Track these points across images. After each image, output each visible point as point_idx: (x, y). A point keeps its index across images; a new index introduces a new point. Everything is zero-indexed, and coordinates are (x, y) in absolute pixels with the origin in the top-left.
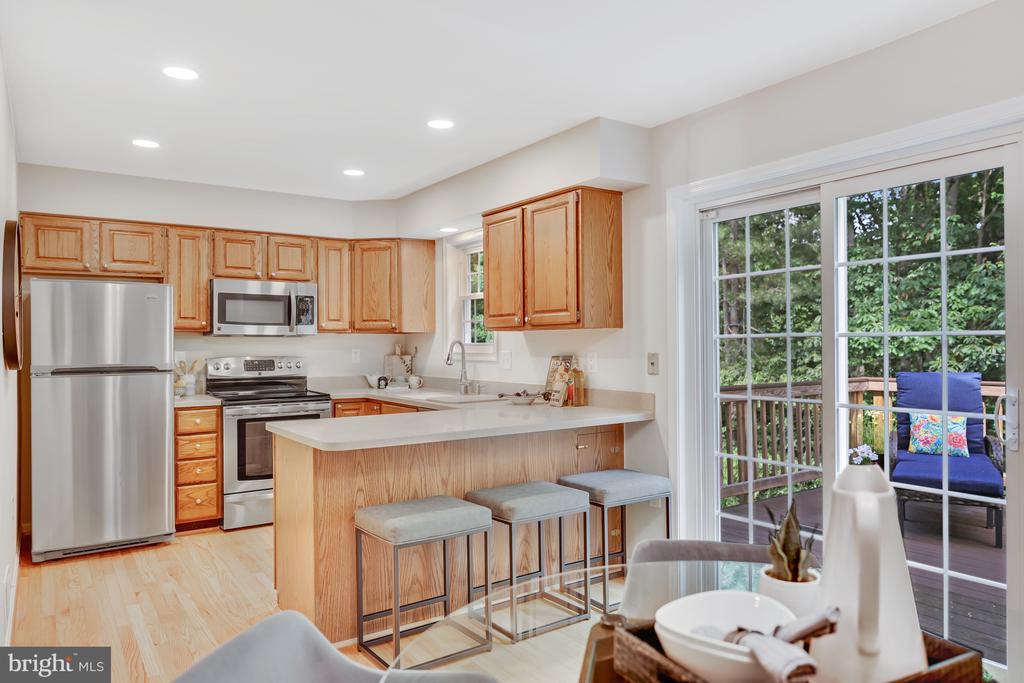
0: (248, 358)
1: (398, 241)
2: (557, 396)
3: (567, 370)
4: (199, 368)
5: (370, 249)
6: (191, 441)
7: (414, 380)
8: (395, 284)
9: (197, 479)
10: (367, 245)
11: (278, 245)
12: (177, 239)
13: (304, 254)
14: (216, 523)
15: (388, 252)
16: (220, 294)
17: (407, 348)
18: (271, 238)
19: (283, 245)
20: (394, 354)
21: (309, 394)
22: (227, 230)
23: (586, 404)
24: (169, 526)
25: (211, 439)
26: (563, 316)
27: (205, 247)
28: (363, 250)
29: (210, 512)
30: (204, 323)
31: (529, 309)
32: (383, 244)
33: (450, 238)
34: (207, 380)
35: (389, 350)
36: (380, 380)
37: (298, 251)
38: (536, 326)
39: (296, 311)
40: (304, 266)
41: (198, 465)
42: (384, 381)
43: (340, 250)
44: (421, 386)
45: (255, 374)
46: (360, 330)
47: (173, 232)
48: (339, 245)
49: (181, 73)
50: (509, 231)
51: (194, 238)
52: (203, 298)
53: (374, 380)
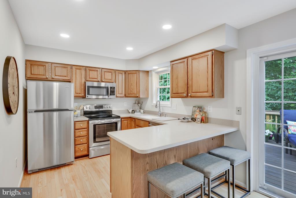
0: (95, 105)
1: (139, 71)
4: (81, 108)
5: (130, 73)
6: (79, 131)
7: (142, 111)
8: (138, 84)
9: (81, 143)
10: (130, 72)
11: (105, 72)
12: (75, 69)
13: (112, 74)
14: (87, 156)
15: (136, 74)
16: (88, 86)
17: (139, 102)
18: (103, 70)
19: (106, 72)
20: (136, 103)
21: (113, 116)
22: (90, 67)
24: (72, 158)
25: (85, 130)
26: (205, 94)
27: (83, 72)
28: (129, 74)
29: (85, 153)
30: (83, 95)
32: (134, 72)
33: (154, 70)
34: (84, 112)
35: (134, 102)
36: (132, 111)
37: (110, 74)
38: (193, 97)
39: (111, 92)
40: (112, 78)
41: (81, 139)
42: (134, 111)
43: (122, 74)
44: (144, 112)
45: (97, 110)
46: (127, 97)
47: (74, 67)
48: (121, 72)
51: (80, 69)
52: (83, 87)
53: (130, 111)
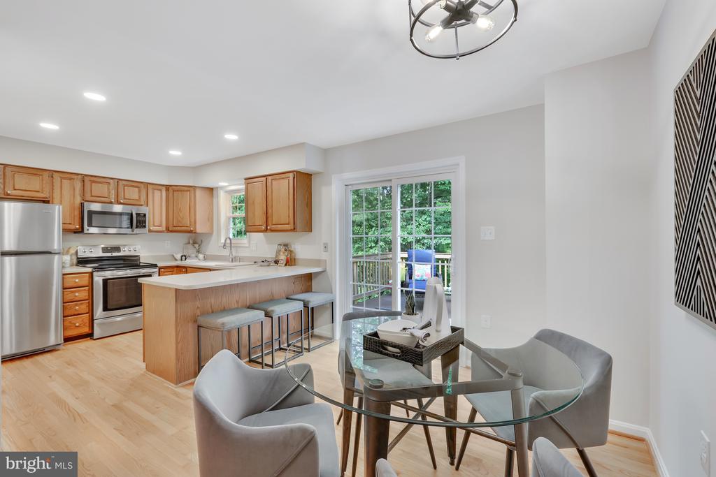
0: (103, 246)
1: (194, 187)
2: (282, 262)
3: (286, 250)
4: (73, 251)
5: (178, 191)
6: (72, 292)
7: (201, 256)
8: (192, 209)
9: (76, 313)
10: (176, 188)
11: (125, 186)
12: (59, 179)
13: (140, 191)
14: (90, 335)
15: (188, 193)
16: (89, 211)
17: (196, 240)
18: (120, 182)
19: (127, 186)
20: (189, 243)
21: (141, 264)
22: (92, 176)
23: (295, 265)
24: (59, 339)
25: (85, 290)
26: (287, 227)
27: (78, 185)
28: (174, 191)
29: (86, 330)
30: (78, 227)
31: (270, 223)
32: (186, 188)
33: (222, 188)
34: (78, 258)
35: (186, 241)
36: (182, 256)
37: (137, 189)
38: (272, 231)
39: (139, 222)
40: (140, 197)
41: (76, 305)
42: (184, 257)
43: (161, 190)
44: (205, 259)
45: (109, 254)
46: (172, 231)
47: (55, 175)
48: (160, 187)
49: (95, 97)
50: (259, 188)
51: (70, 179)
52: (77, 213)
53: (178, 256)
